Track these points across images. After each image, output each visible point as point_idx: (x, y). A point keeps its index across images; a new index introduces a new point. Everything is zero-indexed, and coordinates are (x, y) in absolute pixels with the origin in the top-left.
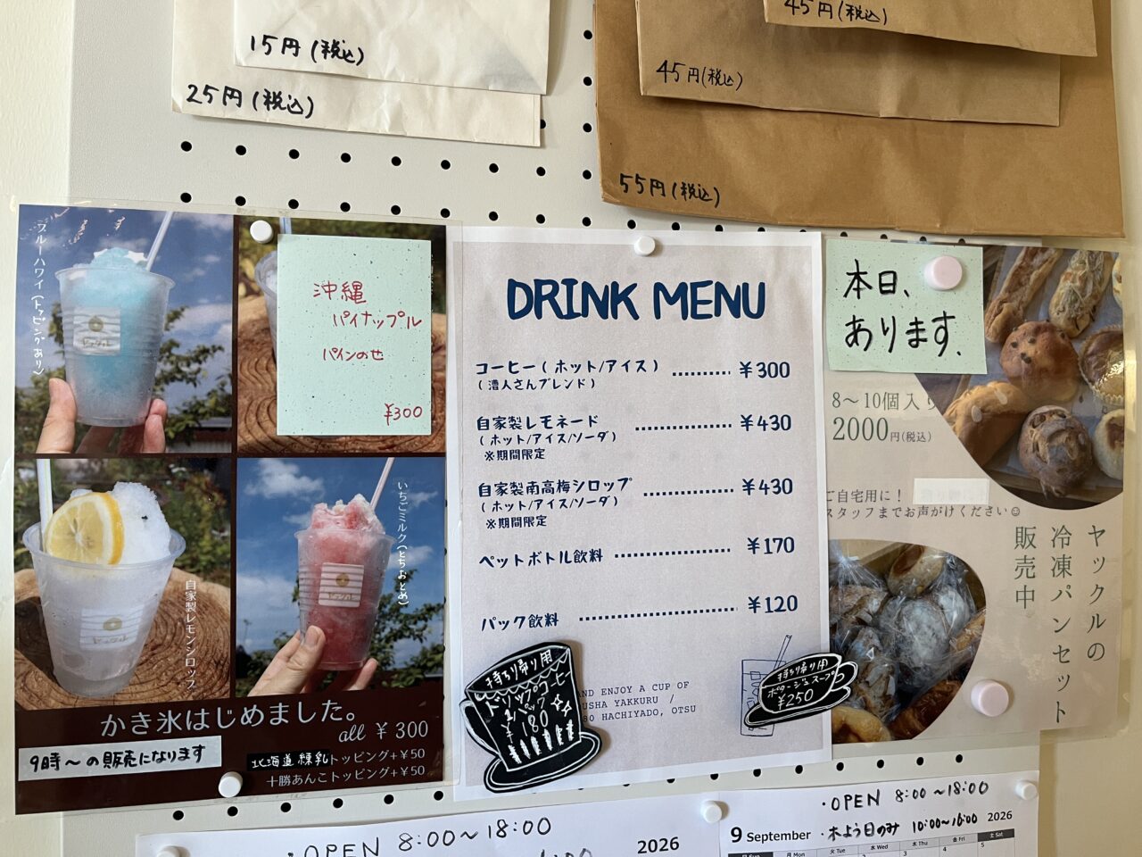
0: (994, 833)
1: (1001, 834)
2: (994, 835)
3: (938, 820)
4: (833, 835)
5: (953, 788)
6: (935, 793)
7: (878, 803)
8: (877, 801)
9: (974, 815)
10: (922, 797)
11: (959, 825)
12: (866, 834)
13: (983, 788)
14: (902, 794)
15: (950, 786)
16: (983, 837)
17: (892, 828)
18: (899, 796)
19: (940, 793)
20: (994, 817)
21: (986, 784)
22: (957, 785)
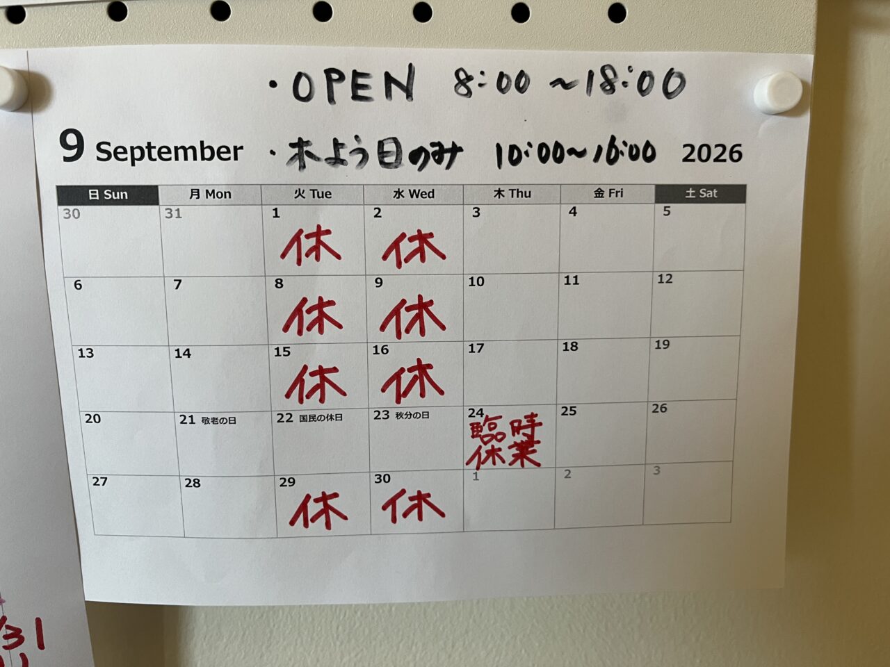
0: (697, 188)
1: (713, 193)
2: (697, 194)
3: (558, 145)
4: (299, 156)
5: (598, 79)
6: (553, 84)
7: (409, 96)
8: (408, 92)
9: (648, 145)
10: (521, 90)
11: (611, 161)
12: (382, 163)
13: (673, 84)
14: (469, 78)
15: (591, 74)
16: (668, 194)
17: (445, 153)
18: (461, 82)
19: (566, 86)
20: (696, 153)
21: (681, 76)
22: (609, 73)
